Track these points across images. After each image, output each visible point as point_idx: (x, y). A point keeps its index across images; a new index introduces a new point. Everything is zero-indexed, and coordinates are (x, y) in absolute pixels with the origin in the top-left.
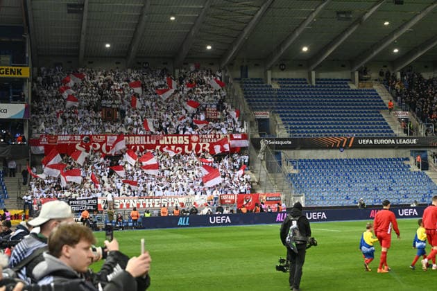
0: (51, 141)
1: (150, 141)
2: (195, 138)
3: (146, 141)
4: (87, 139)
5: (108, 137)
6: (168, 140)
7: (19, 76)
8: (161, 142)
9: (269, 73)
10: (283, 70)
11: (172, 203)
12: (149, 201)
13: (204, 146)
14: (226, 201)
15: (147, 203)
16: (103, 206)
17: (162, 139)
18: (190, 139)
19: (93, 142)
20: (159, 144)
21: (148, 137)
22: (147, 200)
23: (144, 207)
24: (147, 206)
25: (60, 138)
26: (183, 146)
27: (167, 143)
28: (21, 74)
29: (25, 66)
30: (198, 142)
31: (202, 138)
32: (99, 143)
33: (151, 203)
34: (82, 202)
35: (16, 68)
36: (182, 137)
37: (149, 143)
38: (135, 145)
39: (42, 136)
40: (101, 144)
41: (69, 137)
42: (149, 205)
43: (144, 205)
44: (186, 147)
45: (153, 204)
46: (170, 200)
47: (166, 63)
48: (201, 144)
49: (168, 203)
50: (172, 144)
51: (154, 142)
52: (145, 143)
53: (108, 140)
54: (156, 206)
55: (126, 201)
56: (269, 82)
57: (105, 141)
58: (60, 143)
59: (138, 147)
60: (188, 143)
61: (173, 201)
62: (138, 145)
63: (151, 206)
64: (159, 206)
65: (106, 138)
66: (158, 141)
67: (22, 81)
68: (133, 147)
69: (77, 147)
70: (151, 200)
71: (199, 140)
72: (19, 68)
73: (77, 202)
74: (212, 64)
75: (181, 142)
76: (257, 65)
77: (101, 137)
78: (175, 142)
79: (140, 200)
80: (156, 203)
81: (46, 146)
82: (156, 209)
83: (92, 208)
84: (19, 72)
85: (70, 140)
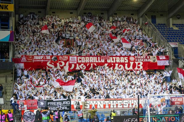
0: (29, 59)
1: (100, 60)
2: (132, 59)
3: (98, 60)
4: (55, 58)
5: (70, 57)
6: (113, 60)
7: (6, 10)
8: (108, 61)
9: (171, 19)
10: (179, 18)
11: (132, 104)
12: (113, 103)
13: (139, 64)
14: (176, 103)
15: (112, 104)
16: (75, 107)
17: (109, 59)
18: (128, 59)
19: (60, 60)
20: (107, 63)
21: (99, 58)
22: (112, 102)
23: (110, 107)
24: (112, 107)
25: (36, 58)
26: (124, 64)
27: (112, 62)
28: (7, 9)
29: (10, 3)
30: (134, 61)
31: (137, 58)
32: (64, 61)
33: (115, 104)
34: (58, 103)
35: (4, 4)
36: (123, 58)
37: (99, 61)
38: (90, 63)
39: (22, 56)
40: (65, 62)
41: (42, 57)
42: (113, 105)
43: (109, 105)
44: (126, 65)
45: (117, 105)
46: (130, 101)
47: (102, 14)
48: (137, 63)
49: (129, 105)
50: (116, 63)
51: (103, 61)
52: (97, 61)
53: (70, 59)
54: (119, 106)
55: (95, 102)
56: (171, 26)
57: (68, 60)
58: (35, 61)
59: (92, 64)
60: (127, 61)
61: (133, 103)
62: (92, 63)
63: (115, 106)
64: (121, 106)
65: (69, 58)
66: (106, 60)
67: (8, 14)
68: (88, 64)
69: (48, 64)
70: (115, 102)
71: (135, 60)
72: (6, 5)
73: (54, 103)
74: (132, 14)
75: (122, 61)
76: (162, 15)
77: (65, 57)
78: (118, 61)
79: (106, 102)
80: (119, 104)
81: (25, 63)
82: (119, 109)
83: (66, 108)
84: (6, 7)
85: (43, 59)
